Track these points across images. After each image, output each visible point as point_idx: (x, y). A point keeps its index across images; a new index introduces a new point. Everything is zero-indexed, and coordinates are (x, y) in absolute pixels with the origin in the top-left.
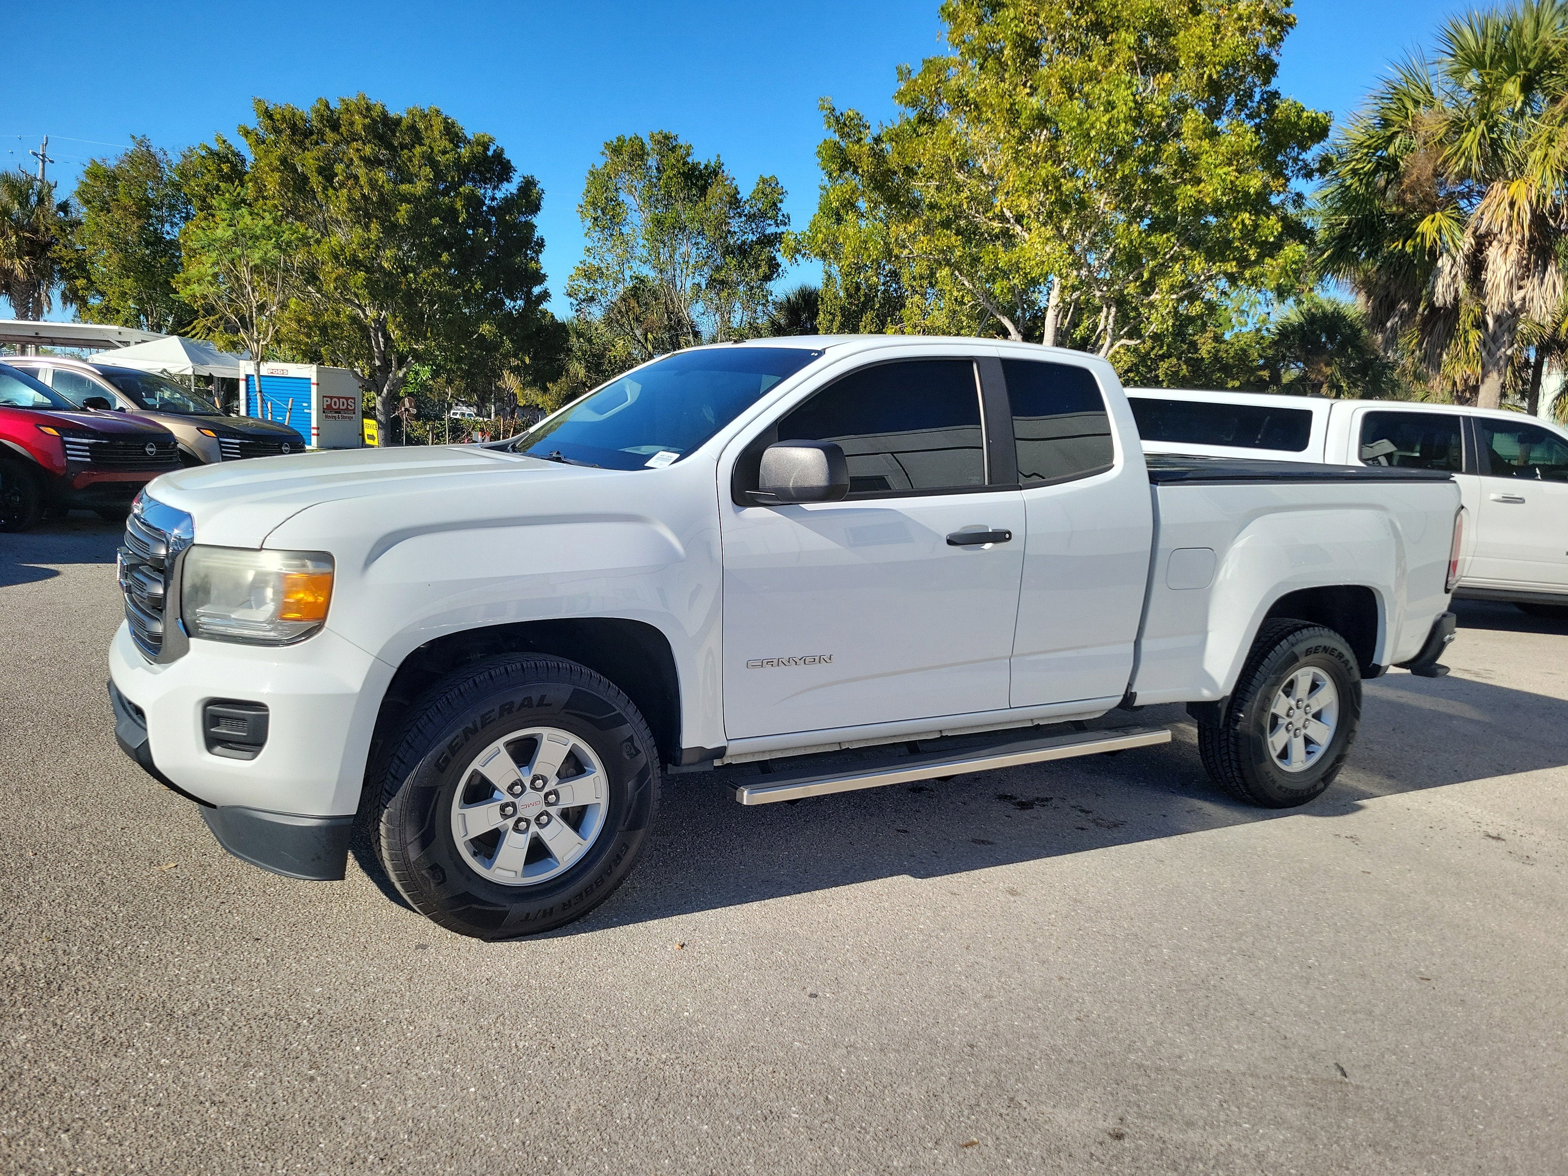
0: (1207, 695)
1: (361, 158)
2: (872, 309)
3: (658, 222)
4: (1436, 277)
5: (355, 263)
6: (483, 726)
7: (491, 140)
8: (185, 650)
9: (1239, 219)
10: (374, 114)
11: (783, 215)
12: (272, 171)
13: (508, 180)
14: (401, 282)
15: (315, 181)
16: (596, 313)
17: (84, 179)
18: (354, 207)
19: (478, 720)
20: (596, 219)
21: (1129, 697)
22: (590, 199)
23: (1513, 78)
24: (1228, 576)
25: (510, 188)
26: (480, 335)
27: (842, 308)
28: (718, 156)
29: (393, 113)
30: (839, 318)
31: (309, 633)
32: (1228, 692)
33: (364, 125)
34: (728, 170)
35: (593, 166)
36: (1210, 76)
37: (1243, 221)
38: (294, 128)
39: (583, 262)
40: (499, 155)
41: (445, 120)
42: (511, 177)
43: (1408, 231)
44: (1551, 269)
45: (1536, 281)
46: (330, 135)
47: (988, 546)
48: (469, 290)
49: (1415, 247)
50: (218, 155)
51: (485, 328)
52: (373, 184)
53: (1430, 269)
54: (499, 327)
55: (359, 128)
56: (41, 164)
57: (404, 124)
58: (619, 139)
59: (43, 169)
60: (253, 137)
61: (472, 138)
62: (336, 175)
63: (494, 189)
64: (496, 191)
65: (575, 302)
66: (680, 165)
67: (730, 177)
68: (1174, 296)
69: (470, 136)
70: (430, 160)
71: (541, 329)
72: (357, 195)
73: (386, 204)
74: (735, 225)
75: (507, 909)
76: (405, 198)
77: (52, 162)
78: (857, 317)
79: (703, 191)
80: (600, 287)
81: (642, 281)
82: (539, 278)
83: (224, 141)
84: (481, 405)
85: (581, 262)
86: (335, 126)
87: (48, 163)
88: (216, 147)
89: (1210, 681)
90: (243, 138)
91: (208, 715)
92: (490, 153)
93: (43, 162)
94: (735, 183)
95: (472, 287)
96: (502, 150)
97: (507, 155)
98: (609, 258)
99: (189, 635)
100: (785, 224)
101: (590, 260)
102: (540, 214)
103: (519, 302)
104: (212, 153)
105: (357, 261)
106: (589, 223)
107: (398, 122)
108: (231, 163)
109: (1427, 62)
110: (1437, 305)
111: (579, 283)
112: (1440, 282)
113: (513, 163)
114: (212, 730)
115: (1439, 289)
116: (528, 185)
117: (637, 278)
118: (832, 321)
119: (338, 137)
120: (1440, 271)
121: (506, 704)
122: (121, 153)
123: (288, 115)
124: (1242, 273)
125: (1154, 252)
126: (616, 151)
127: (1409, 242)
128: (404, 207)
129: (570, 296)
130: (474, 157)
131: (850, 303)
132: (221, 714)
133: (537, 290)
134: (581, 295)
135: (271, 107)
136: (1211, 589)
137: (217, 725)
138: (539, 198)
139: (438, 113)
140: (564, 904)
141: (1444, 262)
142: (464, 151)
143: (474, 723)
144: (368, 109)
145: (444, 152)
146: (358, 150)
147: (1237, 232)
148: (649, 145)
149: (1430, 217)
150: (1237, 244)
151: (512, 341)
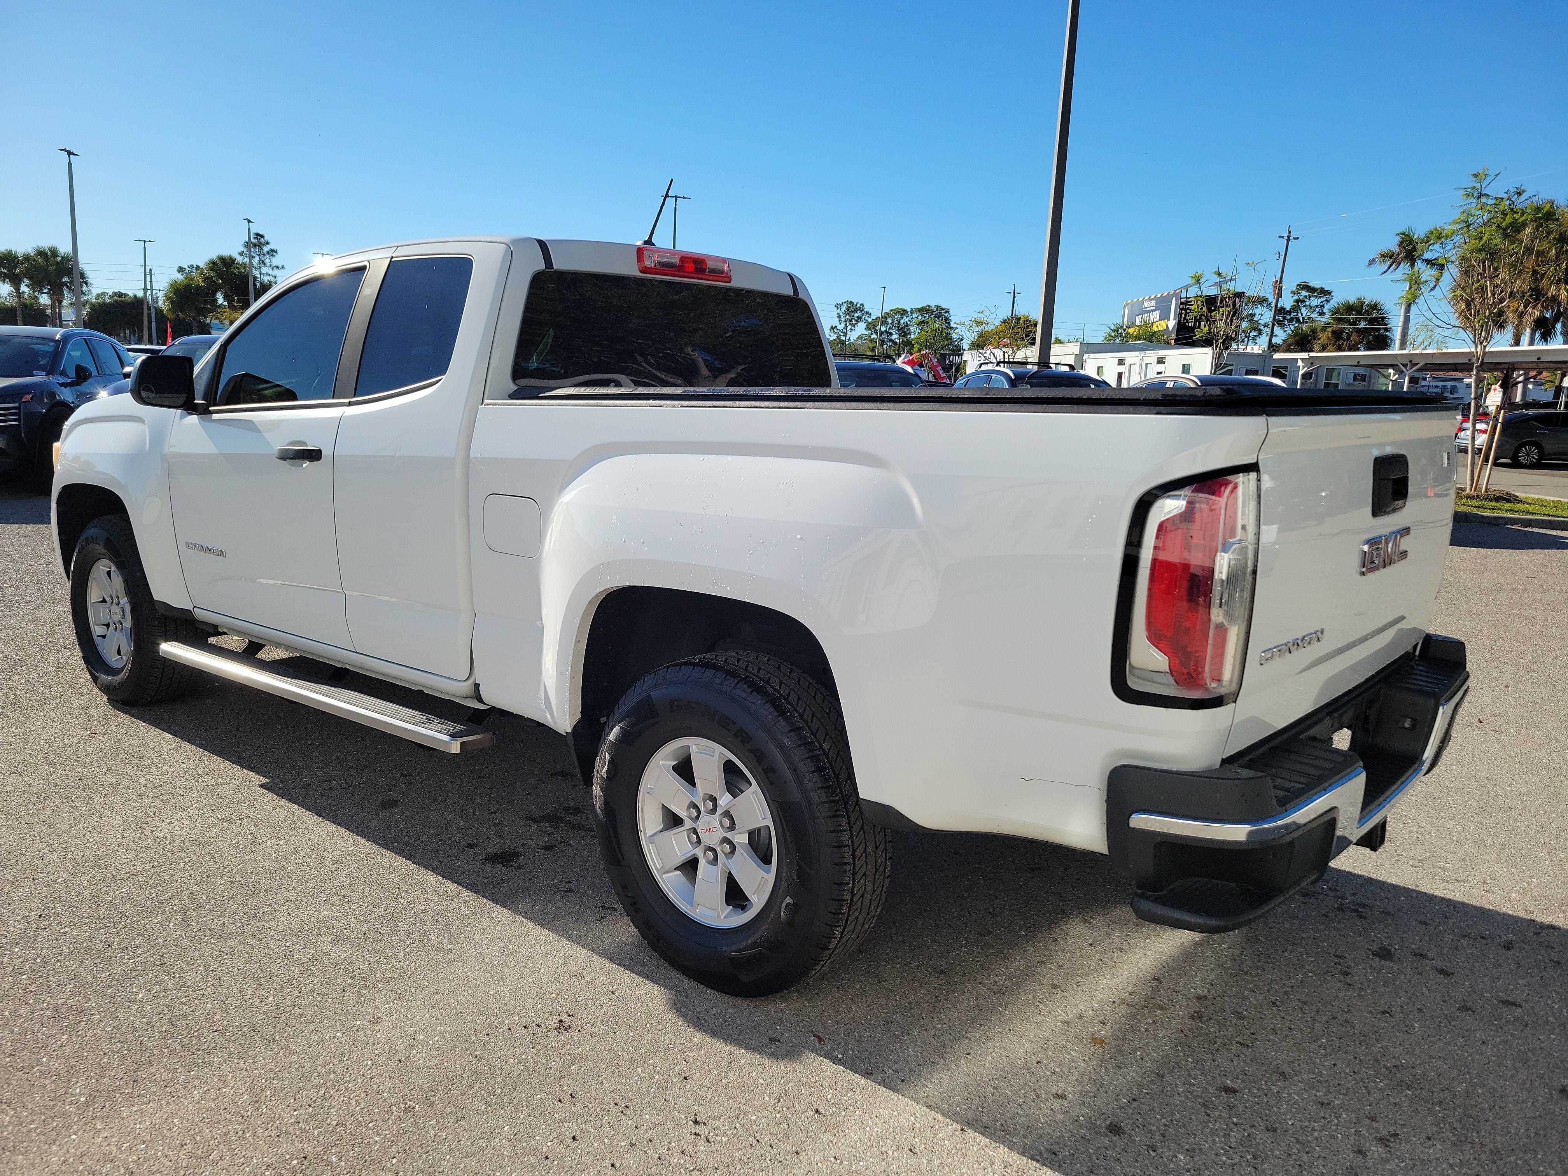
136: (540, 559)
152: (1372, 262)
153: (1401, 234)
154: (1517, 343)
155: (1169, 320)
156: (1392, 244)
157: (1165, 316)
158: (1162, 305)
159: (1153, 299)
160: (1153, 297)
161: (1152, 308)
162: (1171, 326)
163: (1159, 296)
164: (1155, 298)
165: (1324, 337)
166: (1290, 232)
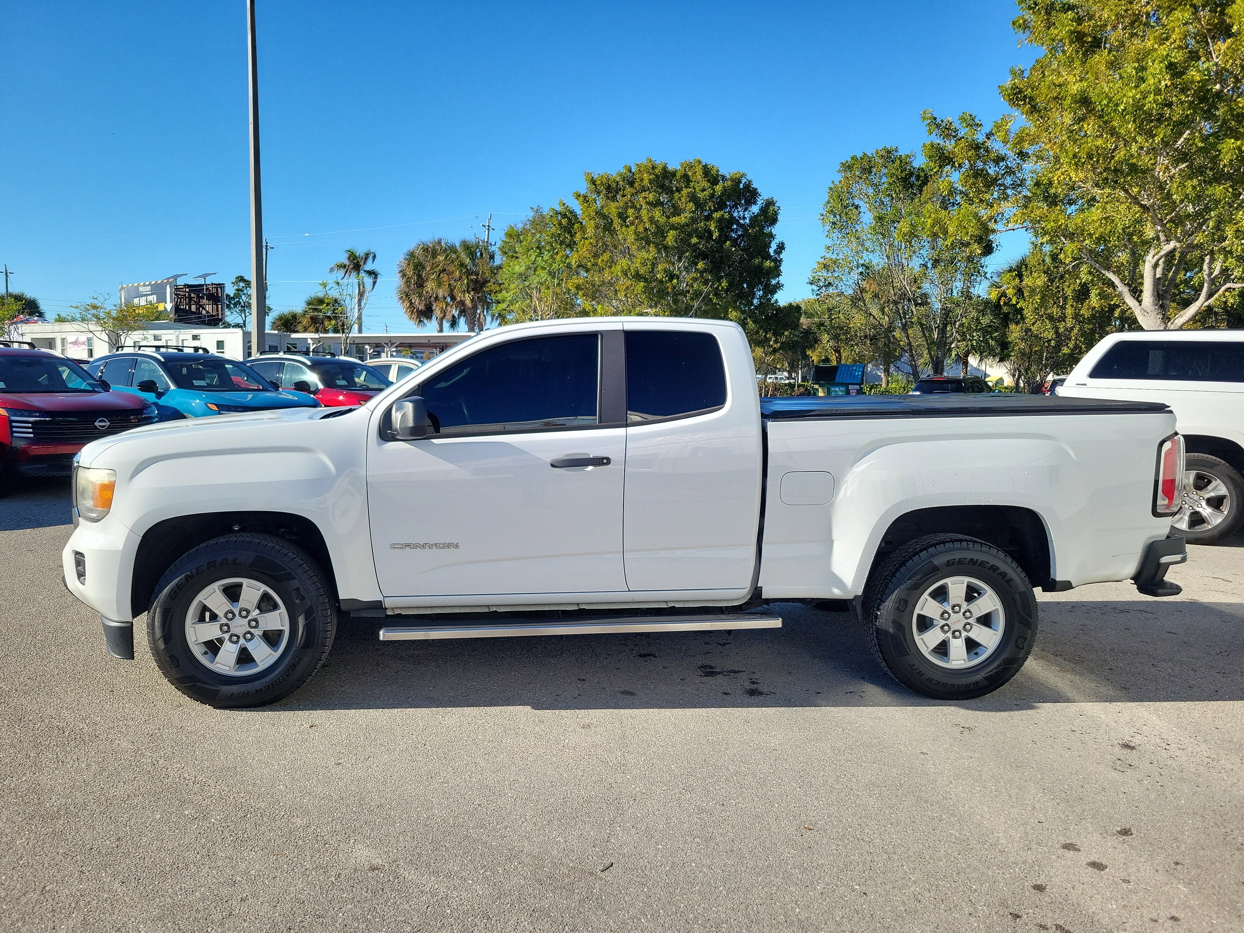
0: (837, 593)
1: (647, 203)
5: (638, 276)
6: (197, 574)
7: (743, 175)
10: (657, 171)
12: (590, 220)
14: (668, 288)
15: (617, 222)
17: (504, 239)
18: (638, 238)
19: (194, 571)
20: (834, 223)
21: (757, 592)
22: (829, 209)
24: (848, 494)
25: (755, 209)
29: (671, 167)
31: (105, 515)
32: (860, 592)
33: (650, 179)
38: (609, 188)
39: (824, 257)
40: (748, 186)
41: (705, 167)
42: (756, 201)
46: (629, 190)
47: (590, 468)
48: (717, 288)
50: (560, 213)
52: (652, 220)
55: (646, 182)
56: (487, 232)
57: (678, 175)
58: (852, 158)
59: (488, 235)
60: (581, 199)
62: (628, 217)
63: (744, 211)
64: (746, 212)
65: (816, 288)
66: (898, 173)
69: (725, 175)
70: (693, 198)
72: (641, 229)
73: (661, 232)
75: (219, 688)
76: (673, 227)
77: (493, 229)
79: (920, 189)
80: (837, 275)
81: (867, 268)
82: (777, 273)
83: (564, 204)
85: (822, 258)
86: (631, 184)
87: (491, 231)
88: (559, 209)
89: (840, 583)
90: (576, 200)
92: (741, 185)
93: (488, 230)
95: (720, 284)
96: (750, 182)
97: (754, 185)
98: (844, 251)
101: (828, 256)
102: (778, 225)
103: (760, 293)
104: (557, 213)
105: (640, 275)
106: (828, 228)
107: (674, 174)
108: (568, 218)
111: (820, 274)
113: (759, 190)
114: (78, 569)
116: (769, 205)
119: (634, 191)
121: (212, 562)
122: (524, 219)
123: (604, 180)
126: (848, 167)
128: (672, 233)
129: (811, 284)
130: (728, 190)
132: (79, 560)
133: (774, 282)
134: (820, 283)
135: (595, 177)
136: (832, 504)
137: (79, 566)
138: (776, 214)
139: (700, 162)
140: (257, 691)
142: (719, 188)
143: (192, 572)
144: (653, 168)
145: (703, 190)
146: (645, 198)
148: (875, 160)
151: (755, 322)
152: (332, 270)
153: (349, 251)
154: (441, 330)
155: (166, 303)
156: (344, 259)
157: (162, 299)
158: (158, 290)
159: (148, 285)
160: (147, 283)
161: (149, 293)
162: (169, 308)
163: (153, 283)
164: (150, 284)
165: (305, 322)
166: (267, 243)
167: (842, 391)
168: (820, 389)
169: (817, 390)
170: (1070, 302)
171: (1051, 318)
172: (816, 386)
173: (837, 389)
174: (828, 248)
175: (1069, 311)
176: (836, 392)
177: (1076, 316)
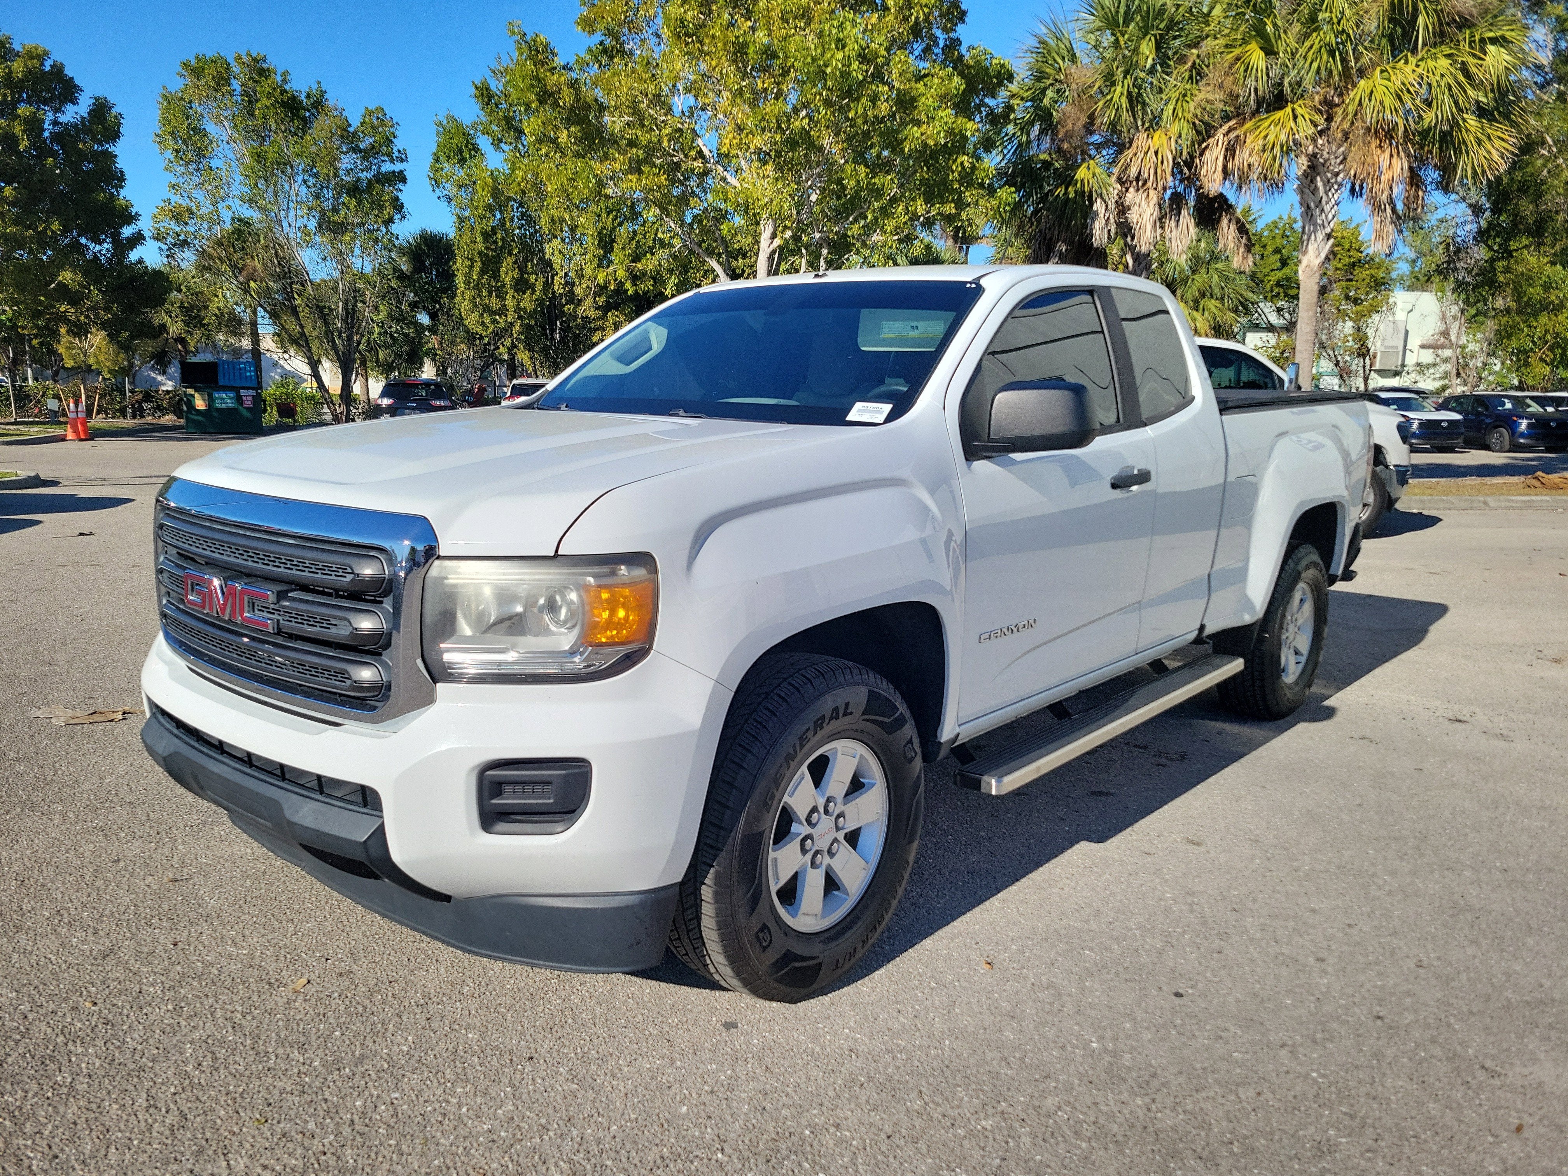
0: (1246, 619)
2: (510, 254)
3: (259, 157)
4: (1093, 220)
6: (801, 750)
7: (46, 53)
8: (429, 699)
9: (959, 161)
11: (399, 151)
13: (74, 101)
16: (188, 259)
19: (797, 743)
20: (176, 151)
21: (1201, 630)
22: (169, 129)
23: (1148, 37)
25: (78, 111)
26: (60, 282)
27: (480, 253)
28: (319, 83)
30: (478, 265)
31: (630, 660)
32: (1262, 614)
34: (331, 99)
35: (164, 88)
36: (917, 18)
37: (962, 163)
39: (168, 201)
40: (58, 71)
42: (76, 98)
43: (1066, 178)
44: (1184, 212)
45: (1173, 223)
47: (1134, 488)
49: (1076, 192)
51: (66, 276)
53: (1088, 213)
54: (85, 274)
58: (199, 59)
61: (21, 50)
63: (55, 112)
64: (58, 115)
65: (165, 247)
66: (277, 93)
67: (339, 107)
68: (896, 237)
69: (17, 47)
71: (132, 279)
74: (346, 162)
75: (820, 960)
78: (496, 263)
79: (306, 124)
80: (192, 229)
81: (245, 223)
82: (129, 218)
84: (13, 368)
85: (166, 201)
89: (1251, 607)
91: (486, 783)
92: (47, 68)
94: (344, 113)
95: (47, 226)
96: (62, 65)
97: (69, 72)
98: (199, 195)
99: (435, 681)
100: (402, 160)
101: (175, 198)
103: (106, 245)
106: (170, 155)
109: (1069, 19)
110: (1095, 245)
111: (166, 225)
112: (1097, 224)
113: (77, 82)
114: (494, 801)
115: (1097, 230)
116: (101, 109)
117: (240, 220)
118: (471, 267)
120: (1096, 213)
124: (959, 215)
125: (878, 193)
126: (196, 71)
127: (1070, 189)
129: (160, 239)
130: (29, 71)
131: (487, 248)
132: (504, 779)
133: (127, 231)
134: (170, 239)
136: (1253, 516)
137: (499, 794)
138: (118, 124)
140: (863, 942)
141: (1098, 206)
142: (16, 65)
143: (794, 747)
147: (956, 174)
148: (236, 68)
149: (1085, 165)
150: (956, 186)
151: (100, 291)
167: (231, 398)
168: (196, 395)
169: (193, 396)
170: (511, 292)
171: (487, 309)
172: (191, 391)
173: (223, 395)
174: (173, 187)
175: (510, 303)
176: (222, 399)
177: (518, 309)
